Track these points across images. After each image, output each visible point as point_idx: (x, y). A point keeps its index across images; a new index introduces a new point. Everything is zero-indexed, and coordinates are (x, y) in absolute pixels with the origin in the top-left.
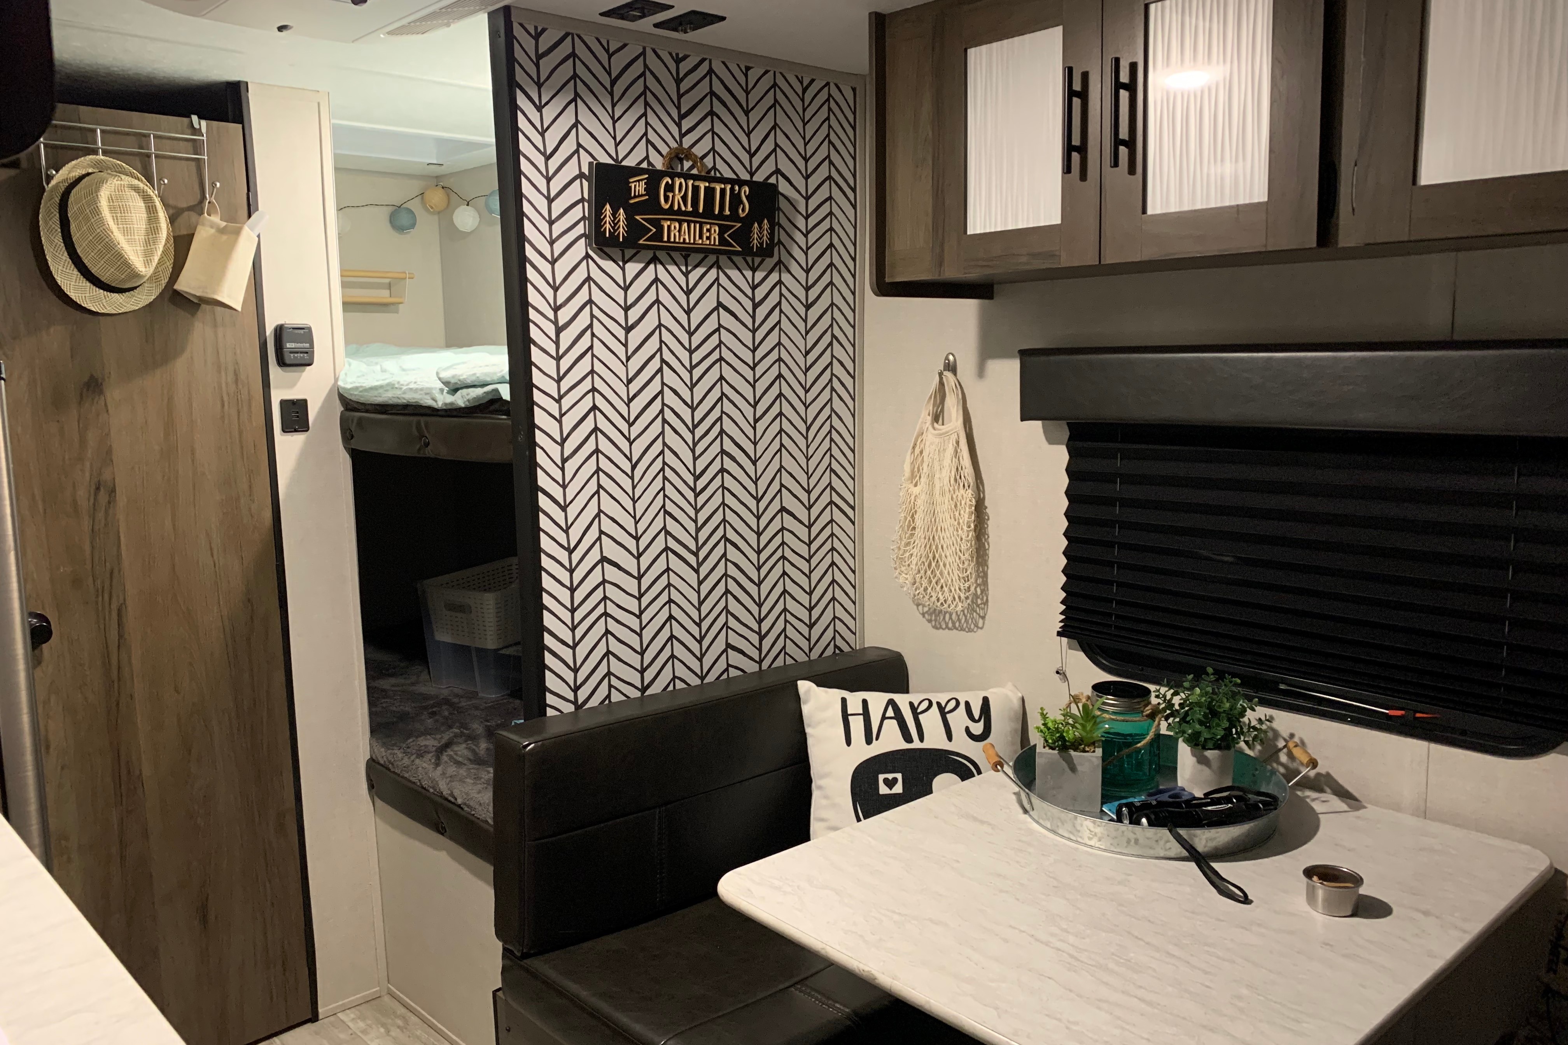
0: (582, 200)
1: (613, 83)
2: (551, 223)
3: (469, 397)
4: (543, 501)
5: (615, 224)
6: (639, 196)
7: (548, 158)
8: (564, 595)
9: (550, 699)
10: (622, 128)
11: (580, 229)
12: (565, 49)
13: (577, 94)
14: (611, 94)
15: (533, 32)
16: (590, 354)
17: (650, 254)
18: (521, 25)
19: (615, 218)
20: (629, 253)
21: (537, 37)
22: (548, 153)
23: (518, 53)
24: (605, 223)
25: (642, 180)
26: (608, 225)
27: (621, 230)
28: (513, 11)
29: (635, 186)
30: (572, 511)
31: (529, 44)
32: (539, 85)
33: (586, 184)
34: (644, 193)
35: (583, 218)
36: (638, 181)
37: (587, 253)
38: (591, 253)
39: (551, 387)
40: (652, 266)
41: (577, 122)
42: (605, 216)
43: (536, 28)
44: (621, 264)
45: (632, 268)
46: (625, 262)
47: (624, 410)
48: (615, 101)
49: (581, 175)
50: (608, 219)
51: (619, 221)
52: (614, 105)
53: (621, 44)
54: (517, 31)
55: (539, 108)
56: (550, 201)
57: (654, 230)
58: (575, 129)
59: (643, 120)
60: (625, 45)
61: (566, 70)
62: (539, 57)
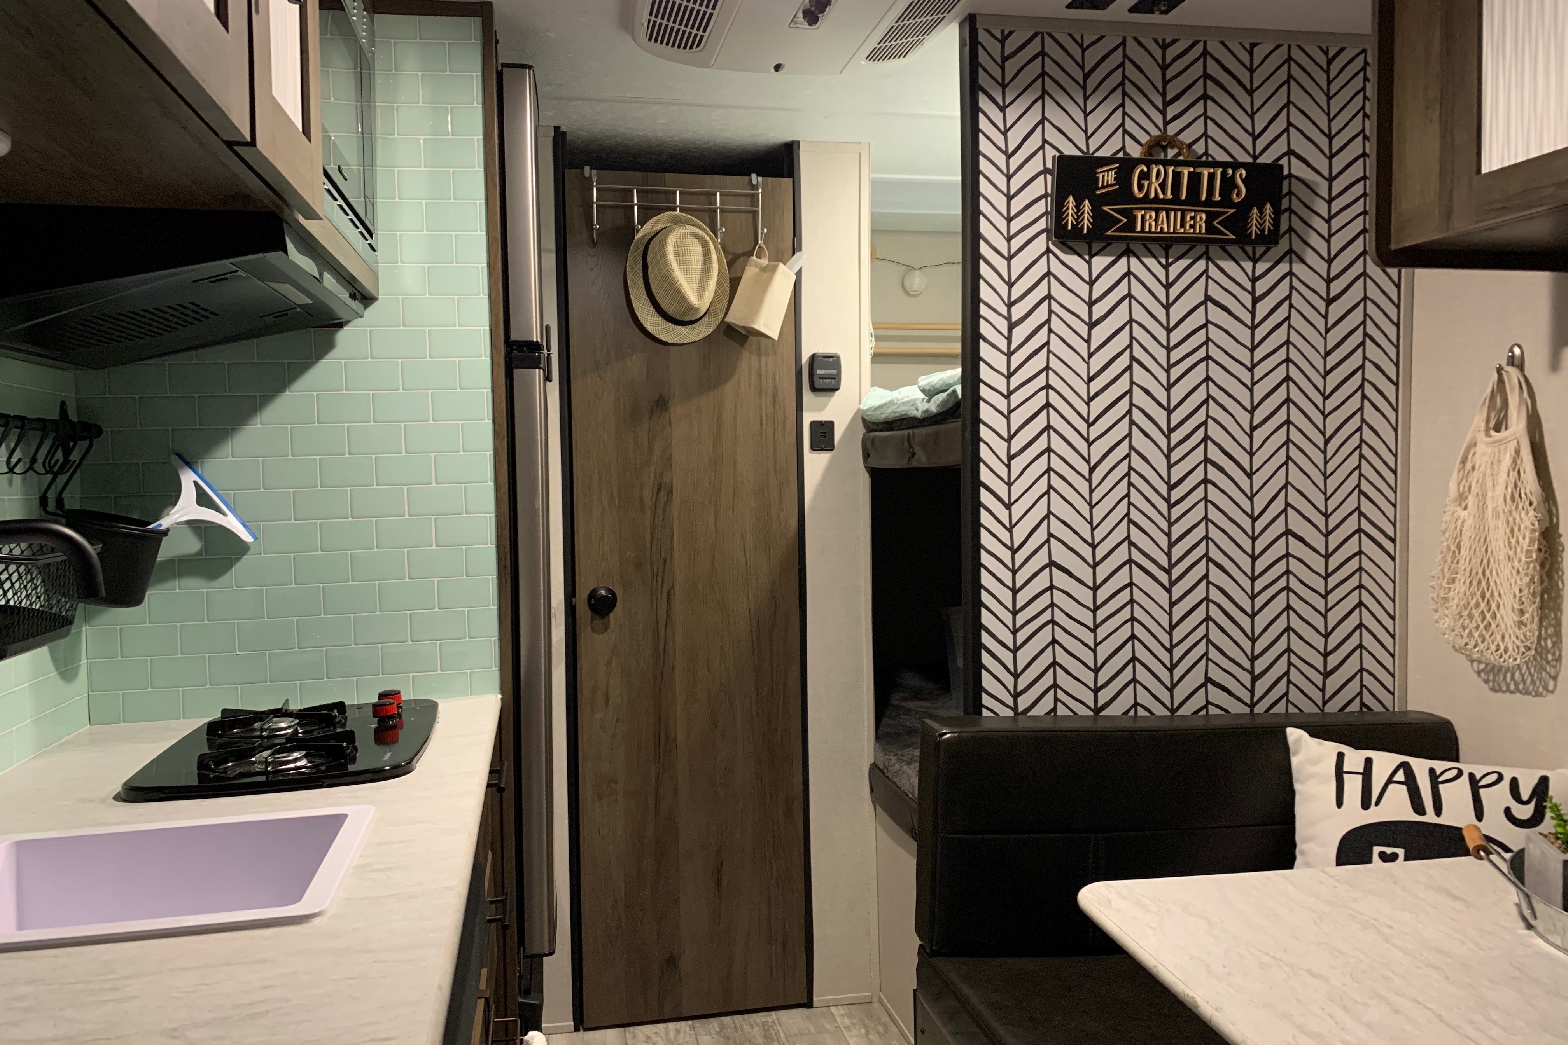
0: (1045, 196)
1: (1086, 76)
2: (1009, 219)
3: (938, 402)
4: (985, 497)
5: (1079, 217)
6: (1108, 186)
7: (1009, 156)
8: (1006, 596)
9: (986, 700)
10: (1094, 121)
11: (1042, 224)
12: (1035, 47)
13: (1044, 92)
14: (1084, 88)
15: (999, 36)
16: (1045, 349)
17: (1123, 247)
18: (988, 31)
19: (1079, 210)
20: (1096, 246)
21: (1003, 40)
22: (1010, 151)
23: (982, 57)
24: (1068, 215)
25: (1111, 170)
26: (1070, 218)
27: (1086, 221)
28: (978, 18)
29: (1103, 176)
30: (1018, 510)
31: (994, 47)
32: (1004, 86)
33: (1049, 177)
34: (1113, 182)
35: (1046, 213)
36: (1107, 171)
37: (1048, 248)
38: (1052, 247)
39: (1000, 383)
40: (1124, 260)
41: (1044, 118)
42: (1068, 209)
43: (1003, 31)
44: (1087, 257)
45: (1100, 262)
46: (1092, 256)
47: (1083, 408)
48: (1088, 93)
49: (1045, 171)
50: (1070, 211)
51: (1084, 212)
52: (1086, 99)
53: (1096, 37)
54: (983, 36)
55: (1003, 109)
56: (1010, 198)
57: (1125, 220)
58: (1041, 126)
59: (1121, 109)
60: (1101, 38)
61: (1035, 68)
62: (1005, 59)
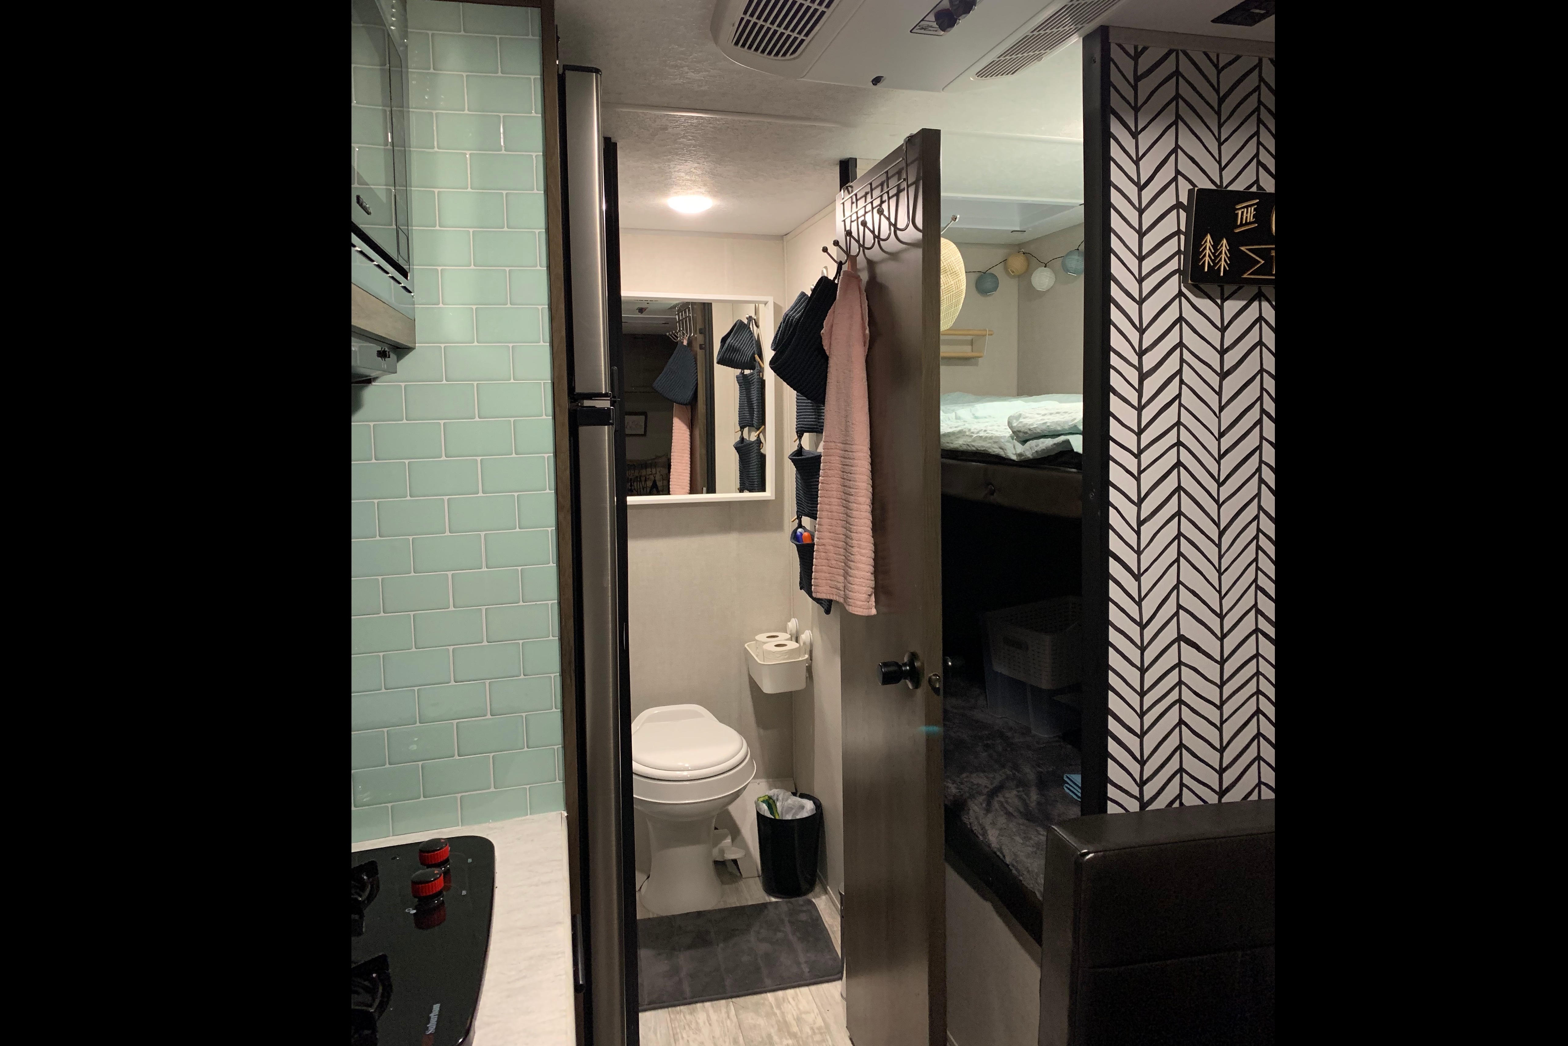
0: (1178, 233)
1: (1221, 101)
2: (1141, 258)
3: (1038, 448)
4: (1114, 568)
5: (1216, 257)
6: (1247, 224)
7: (1141, 188)
8: (1133, 676)
9: (1112, 792)
10: (1228, 151)
11: (1173, 265)
12: (1169, 66)
13: (1178, 117)
14: (1218, 113)
15: (1132, 53)
16: (1177, 402)
17: (1254, 290)
18: (1120, 46)
19: (1216, 250)
20: (1229, 289)
21: (1136, 57)
22: (1142, 182)
23: (1115, 77)
24: (1205, 255)
25: (1251, 206)
26: (1207, 258)
27: (1223, 263)
28: (1112, 32)
29: (1242, 213)
30: (1147, 581)
31: (1127, 65)
32: (1136, 109)
33: (1183, 215)
34: (1252, 220)
35: (1179, 252)
36: (1247, 207)
37: (1180, 290)
38: (1184, 290)
39: (1130, 441)
40: (1256, 304)
41: (1177, 146)
42: (1205, 248)
43: (1136, 48)
44: (1219, 301)
45: (1232, 306)
46: (1224, 300)
47: (1213, 467)
48: (1222, 121)
49: (1178, 205)
50: (1208, 251)
51: (1221, 253)
52: (1220, 126)
53: (1233, 57)
54: (1115, 53)
55: (1135, 135)
56: (1141, 234)
57: (1263, 262)
58: (1174, 155)
59: (1255, 139)
60: (1237, 58)
61: (1168, 91)
62: (1138, 79)
